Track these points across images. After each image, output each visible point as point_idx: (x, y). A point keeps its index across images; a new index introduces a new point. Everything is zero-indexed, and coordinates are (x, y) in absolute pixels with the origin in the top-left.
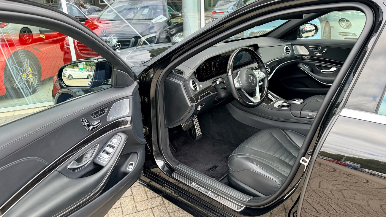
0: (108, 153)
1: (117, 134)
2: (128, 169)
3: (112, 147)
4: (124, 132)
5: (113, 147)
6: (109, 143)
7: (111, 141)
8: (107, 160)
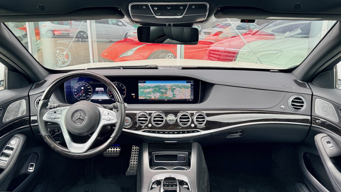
0: (7, 156)
1: (14, 136)
2: (29, 171)
3: (10, 150)
4: (21, 133)
5: (12, 149)
6: (7, 145)
7: (10, 143)
8: (6, 162)
